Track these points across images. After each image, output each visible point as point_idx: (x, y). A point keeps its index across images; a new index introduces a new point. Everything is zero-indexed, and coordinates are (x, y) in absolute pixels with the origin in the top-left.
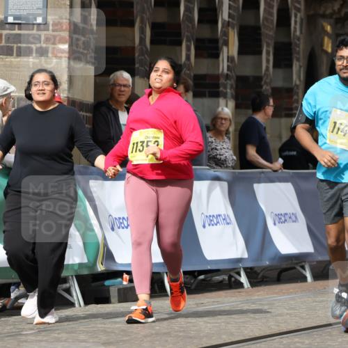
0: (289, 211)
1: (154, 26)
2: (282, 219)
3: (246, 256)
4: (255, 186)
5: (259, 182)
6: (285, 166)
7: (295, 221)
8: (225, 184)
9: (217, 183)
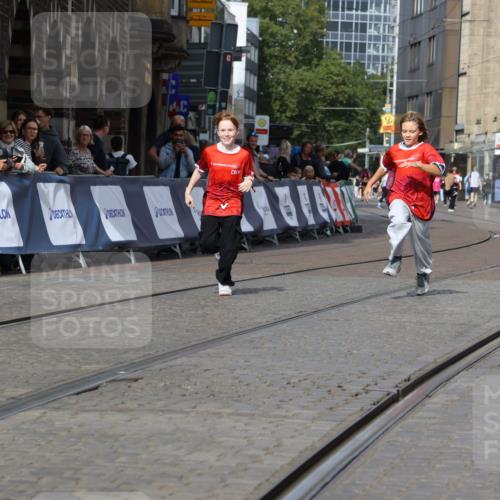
0: (118, 207)
1: (12, 59)
2: (112, 214)
3: (84, 242)
4: (92, 188)
5: (95, 184)
6: (115, 172)
7: (123, 215)
8: (68, 186)
9: (62, 185)
